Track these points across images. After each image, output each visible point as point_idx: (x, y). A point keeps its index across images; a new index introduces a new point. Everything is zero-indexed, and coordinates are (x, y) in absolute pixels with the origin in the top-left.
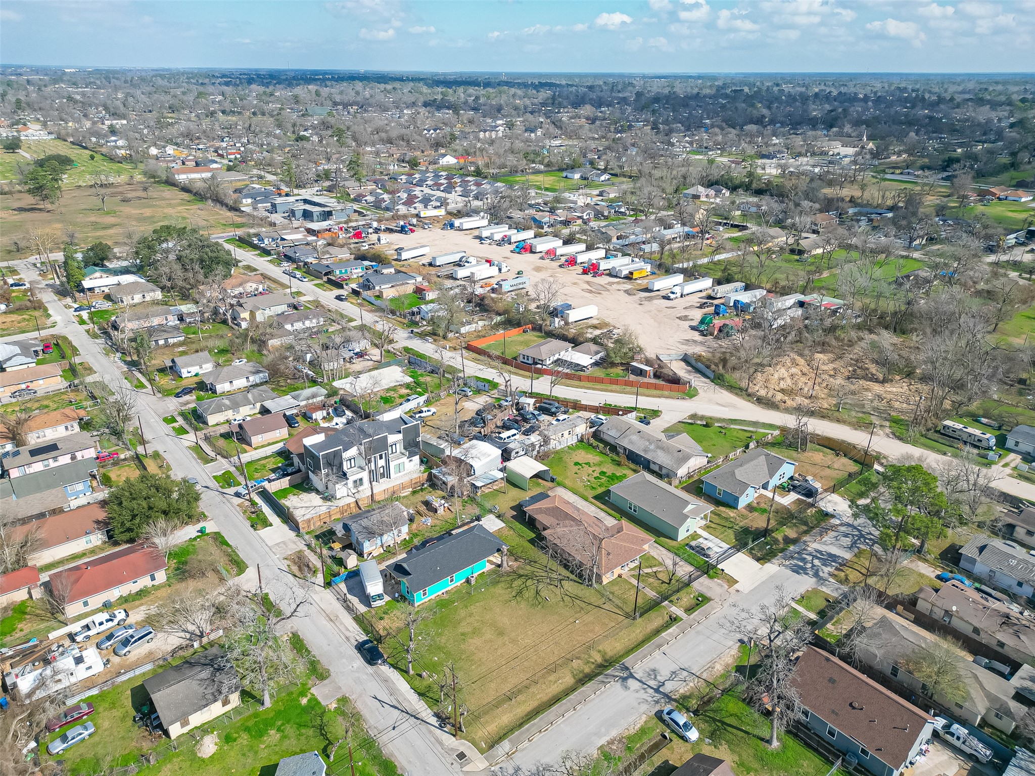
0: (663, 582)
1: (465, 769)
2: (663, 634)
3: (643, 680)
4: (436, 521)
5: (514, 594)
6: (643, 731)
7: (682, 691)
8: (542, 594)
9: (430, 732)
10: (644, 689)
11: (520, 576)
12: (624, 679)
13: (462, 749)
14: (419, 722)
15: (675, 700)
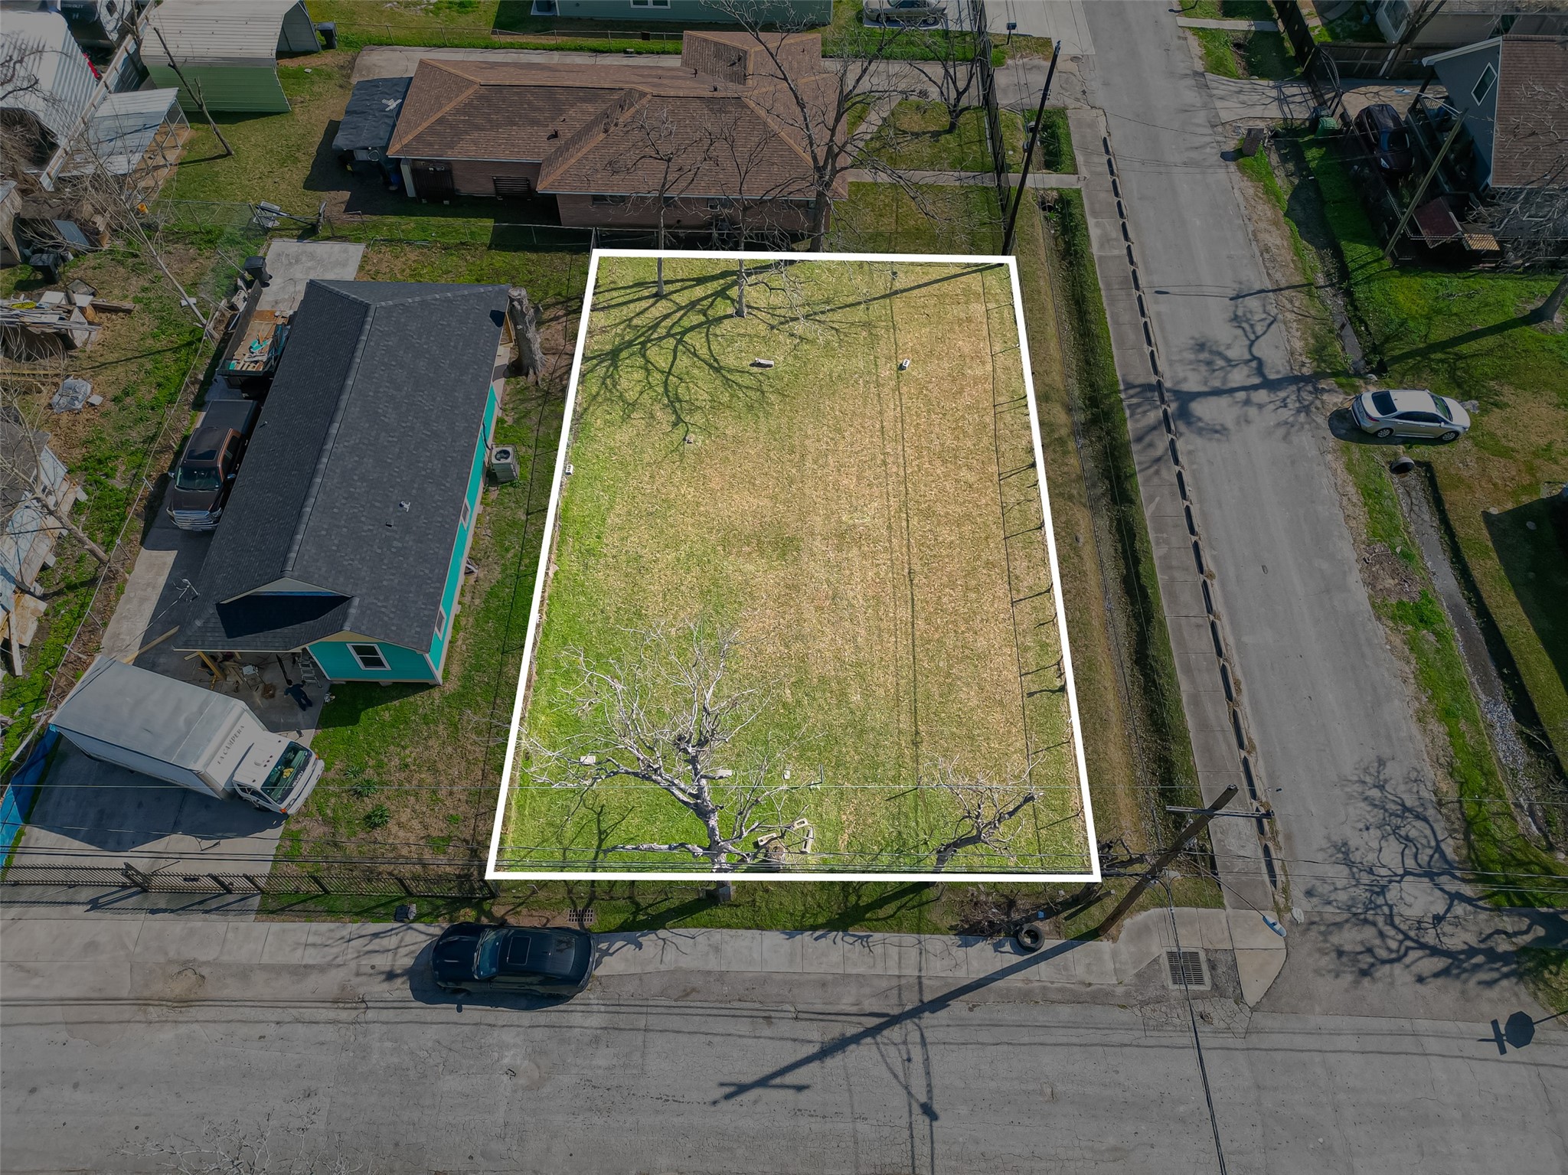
0: (936, 135)
1: (1253, 992)
2: (1095, 249)
3: (1217, 383)
4: (105, 376)
5: (665, 418)
6: (1371, 495)
7: (1298, 345)
8: (729, 361)
9: (1026, 997)
10: (1247, 402)
11: (614, 355)
12: (1184, 414)
13: (1158, 947)
14: (957, 1006)
15: (1318, 376)
